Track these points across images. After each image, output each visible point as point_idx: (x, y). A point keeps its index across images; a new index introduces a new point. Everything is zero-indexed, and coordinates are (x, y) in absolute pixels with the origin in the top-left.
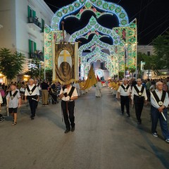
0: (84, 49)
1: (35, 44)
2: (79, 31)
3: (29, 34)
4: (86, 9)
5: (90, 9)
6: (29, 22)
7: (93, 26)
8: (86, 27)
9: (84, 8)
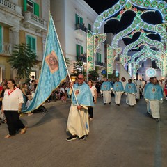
0: (130, 48)
1: (82, 47)
2: (123, 32)
3: (77, 39)
4: (127, 10)
5: (130, 9)
6: (77, 29)
7: (138, 24)
8: (130, 26)
9: (124, 9)
